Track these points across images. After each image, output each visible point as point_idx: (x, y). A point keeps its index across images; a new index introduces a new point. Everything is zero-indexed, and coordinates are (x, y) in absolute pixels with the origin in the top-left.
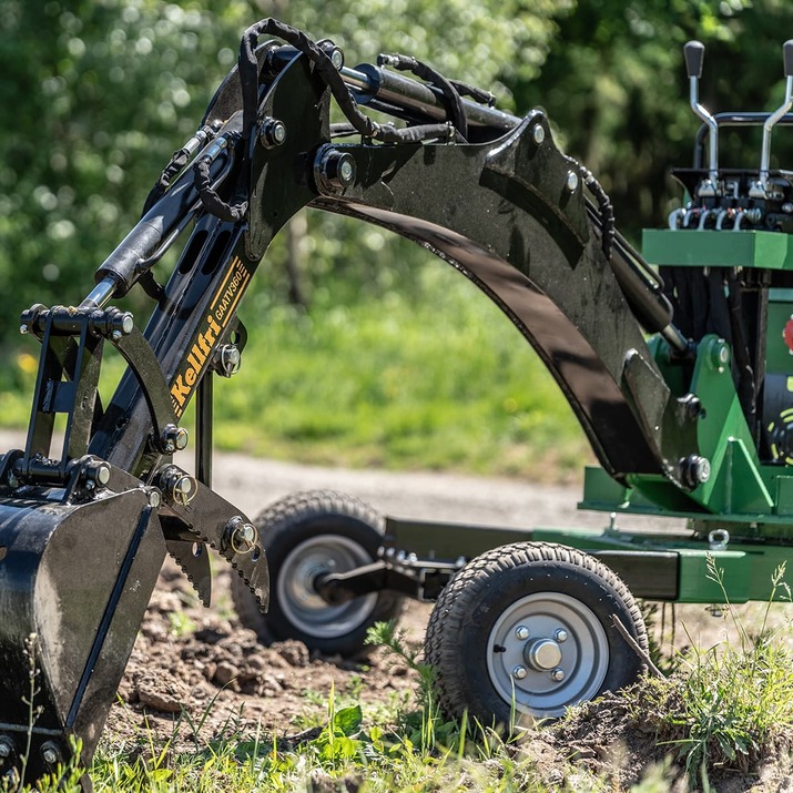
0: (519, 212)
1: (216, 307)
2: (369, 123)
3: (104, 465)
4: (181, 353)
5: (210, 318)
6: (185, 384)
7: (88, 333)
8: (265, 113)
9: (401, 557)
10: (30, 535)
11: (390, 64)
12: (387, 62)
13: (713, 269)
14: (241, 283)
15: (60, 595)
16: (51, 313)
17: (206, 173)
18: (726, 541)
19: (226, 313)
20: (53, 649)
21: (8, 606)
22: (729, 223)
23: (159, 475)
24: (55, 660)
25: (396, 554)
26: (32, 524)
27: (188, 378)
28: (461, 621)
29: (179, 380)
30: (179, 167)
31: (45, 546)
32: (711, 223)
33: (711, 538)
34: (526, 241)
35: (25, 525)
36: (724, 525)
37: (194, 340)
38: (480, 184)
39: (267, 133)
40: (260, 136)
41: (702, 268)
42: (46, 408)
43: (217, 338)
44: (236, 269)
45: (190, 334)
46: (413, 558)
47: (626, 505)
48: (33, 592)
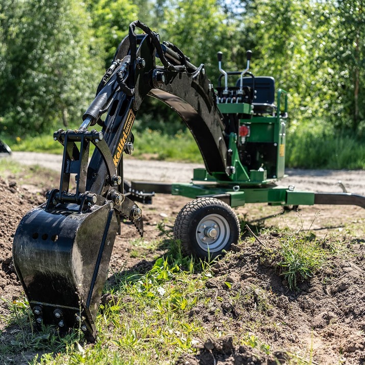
1: (126, 129)
2: (167, 63)
3: (94, 195)
4: (115, 146)
5: (124, 133)
6: (117, 158)
7: (84, 140)
8: (138, 56)
9: (137, 192)
10: (68, 230)
12: (166, 44)
13: (229, 114)
14: (132, 119)
15: (82, 255)
16: (67, 133)
17: (121, 77)
18: (239, 189)
19: (128, 130)
20: (80, 278)
21: (60, 262)
22: (234, 101)
23: (110, 194)
24: (81, 282)
25: (135, 191)
26: (68, 224)
27: (118, 156)
28: (188, 225)
29: (115, 157)
30: (109, 75)
31: (75, 236)
32: (229, 102)
33: (234, 188)
35: (64, 225)
36: (238, 185)
37: (119, 141)
38: (191, 86)
39: (140, 63)
40: (137, 64)
41: (226, 114)
42: (67, 172)
43: (126, 140)
44: (131, 114)
45: (118, 139)
46: (141, 193)
47: (206, 179)
48: (72, 256)
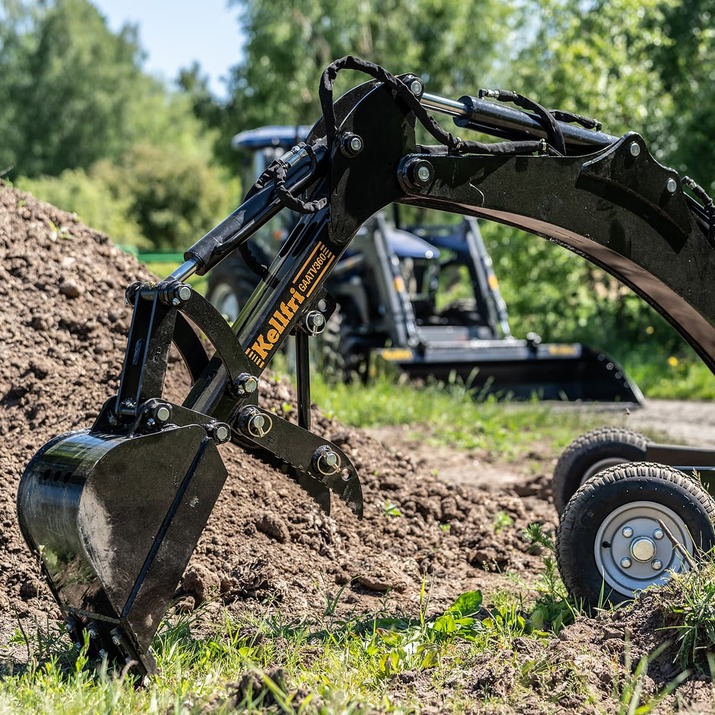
0: (620, 209)
1: (299, 281)
2: (451, 138)
3: (164, 406)
5: (292, 290)
6: (266, 341)
7: (159, 301)
8: (345, 129)
11: (490, 96)
12: (487, 94)
14: (325, 263)
15: (109, 511)
17: (282, 176)
19: (309, 286)
23: (239, 414)
24: (106, 564)
27: (270, 338)
28: (573, 524)
29: (261, 338)
31: (90, 473)
34: (627, 231)
37: (275, 307)
38: (576, 187)
39: (346, 145)
40: (339, 148)
42: (135, 362)
43: (301, 306)
44: (319, 252)
45: (273, 303)
